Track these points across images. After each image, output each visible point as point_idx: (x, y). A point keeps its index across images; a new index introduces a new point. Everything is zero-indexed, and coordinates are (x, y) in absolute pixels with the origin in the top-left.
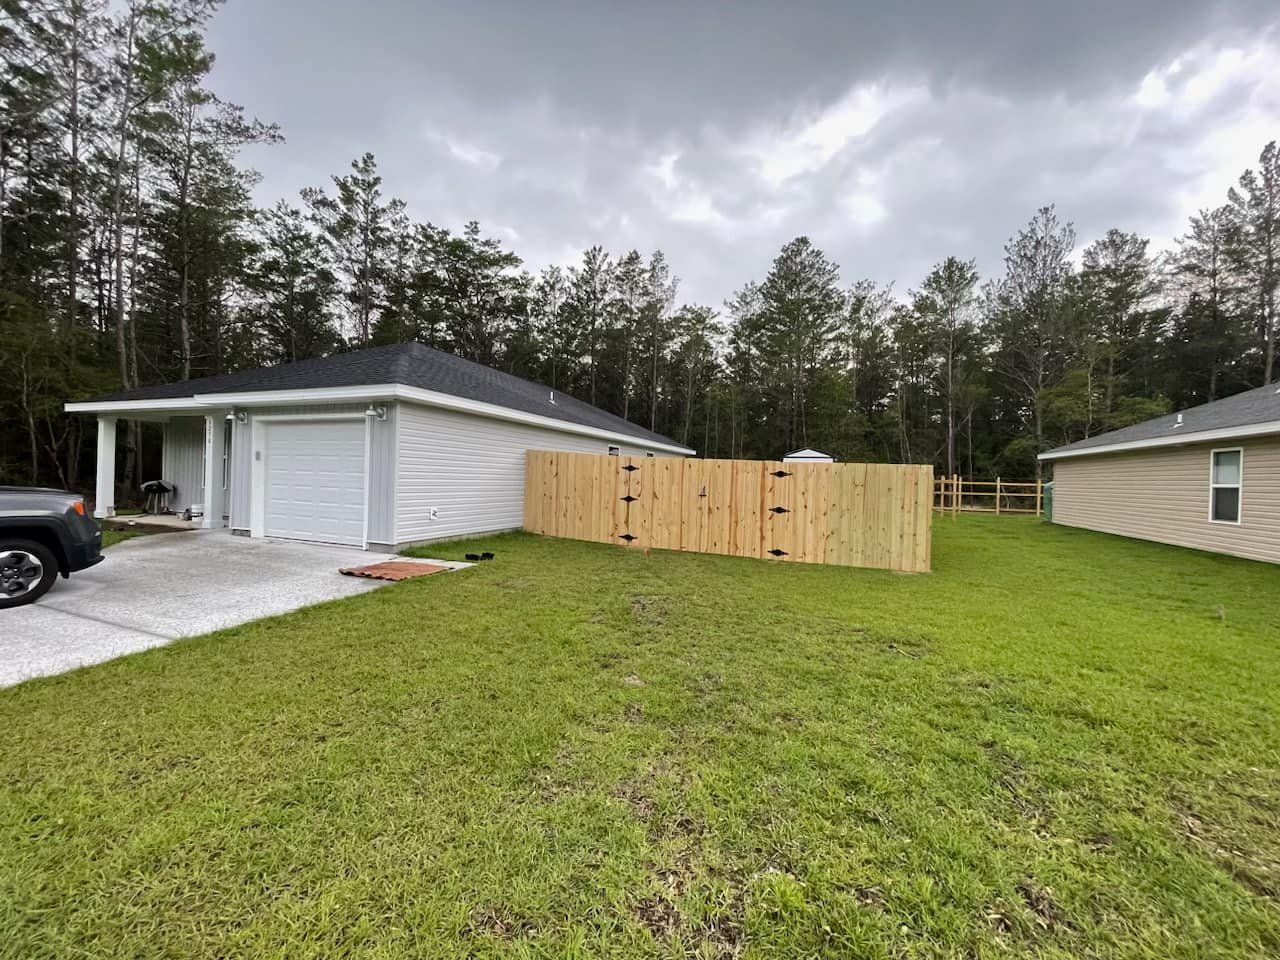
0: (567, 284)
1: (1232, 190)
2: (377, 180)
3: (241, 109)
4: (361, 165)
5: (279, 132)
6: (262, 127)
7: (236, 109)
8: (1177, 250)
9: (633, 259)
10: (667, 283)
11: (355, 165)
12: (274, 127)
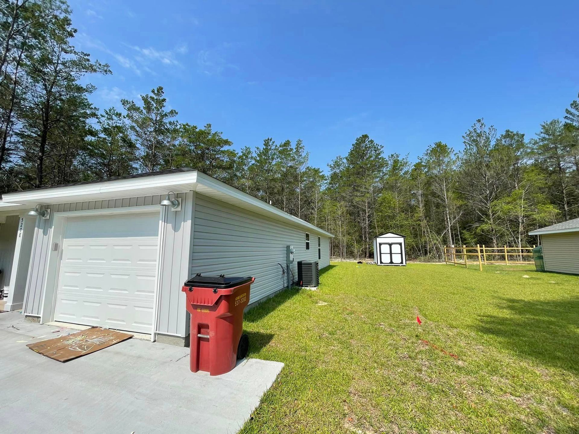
0: (254, 155)
1: (567, 110)
2: (164, 100)
3: (88, 55)
4: (156, 92)
5: (110, 68)
6: (100, 65)
7: (86, 55)
8: (536, 138)
9: (287, 143)
10: (303, 155)
11: (153, 91)
12: (107, 66)
